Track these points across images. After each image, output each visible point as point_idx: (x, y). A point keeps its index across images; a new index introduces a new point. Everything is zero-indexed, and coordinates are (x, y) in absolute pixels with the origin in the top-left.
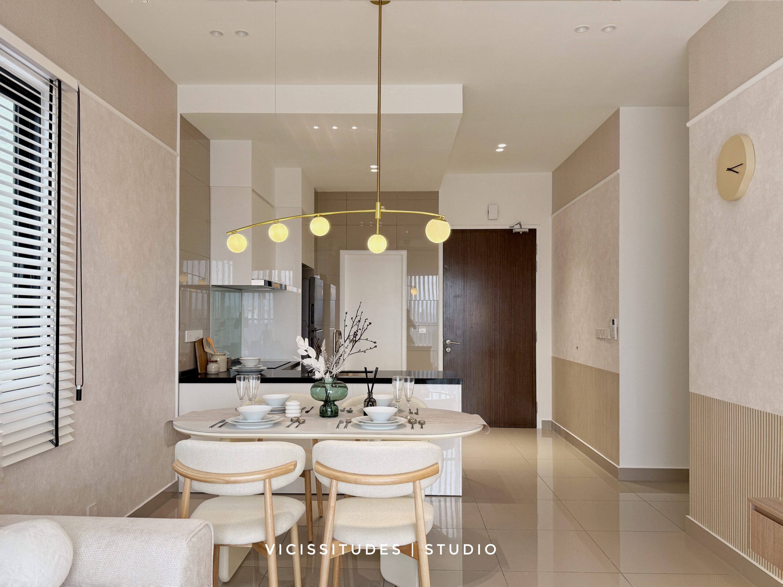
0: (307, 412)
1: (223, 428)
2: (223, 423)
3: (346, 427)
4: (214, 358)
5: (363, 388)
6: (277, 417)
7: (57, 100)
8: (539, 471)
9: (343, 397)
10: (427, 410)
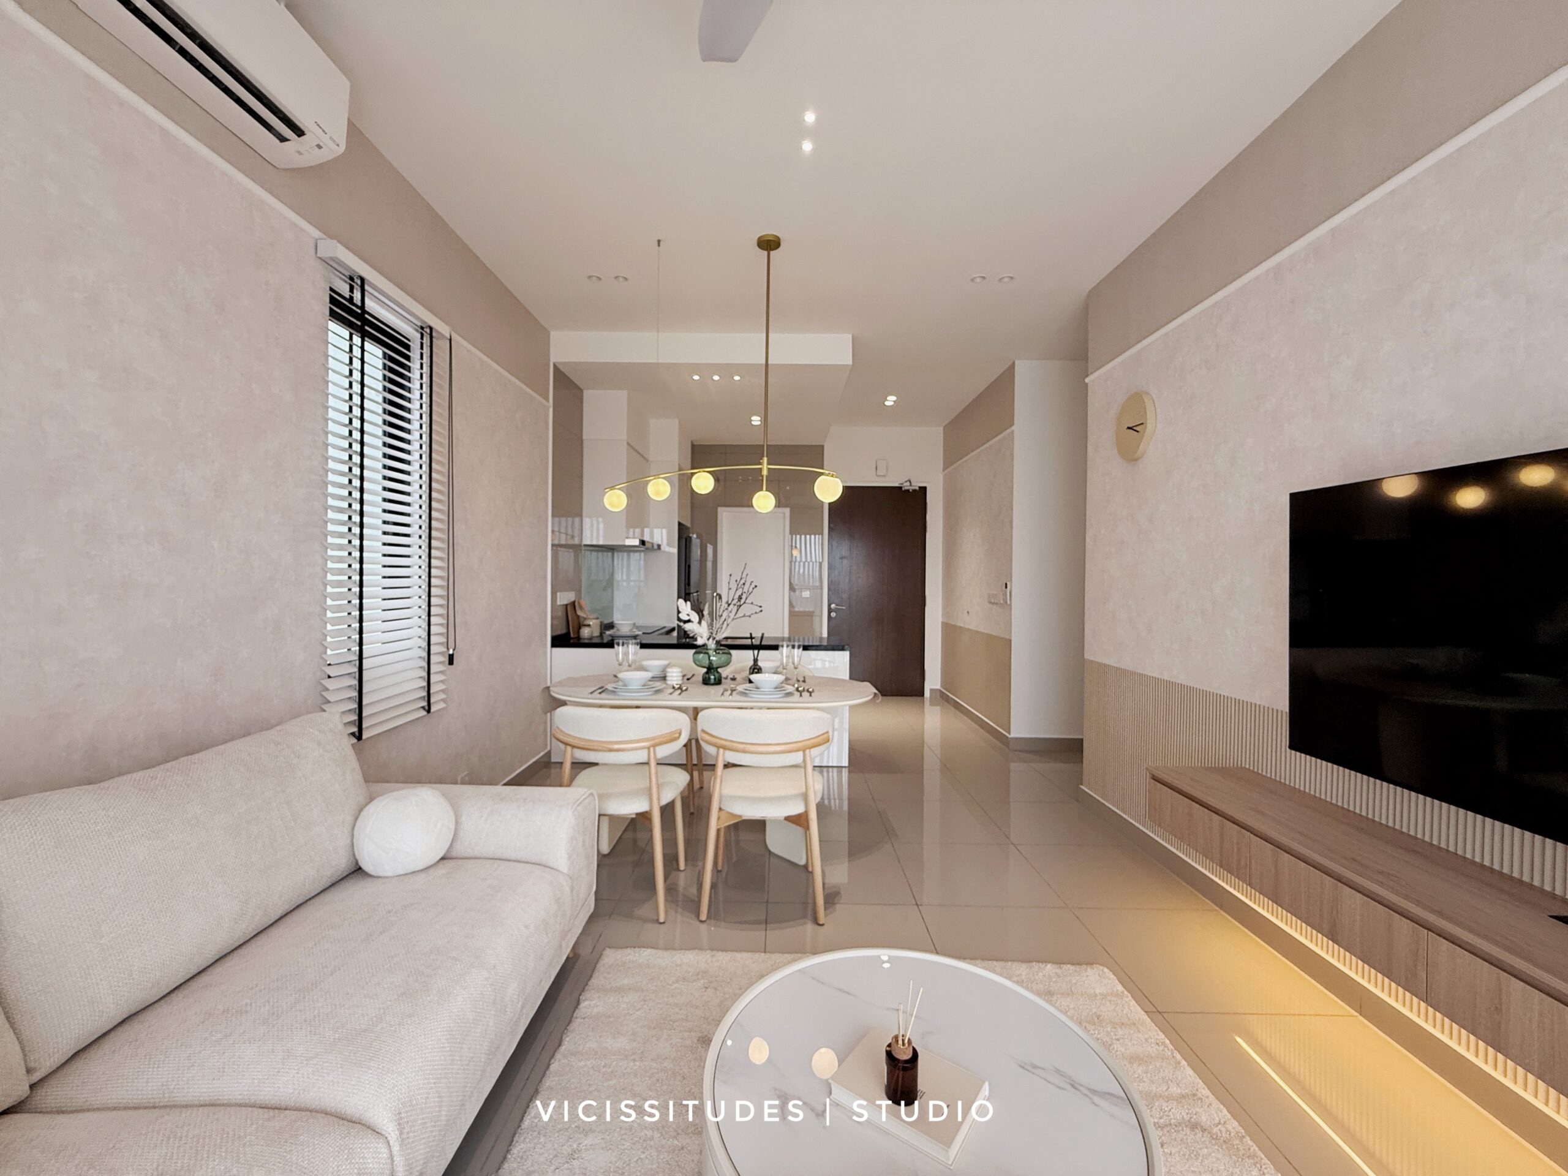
0: (688, 679)
1: (604, 695)
2: (603, 690)
3: (731, 694)
4: (587, 622)
5: (749, 655)
6: (659, 685)
7: (429, 348)
8: (926, 740)
9: (727, 663)
10: (814, 677)
